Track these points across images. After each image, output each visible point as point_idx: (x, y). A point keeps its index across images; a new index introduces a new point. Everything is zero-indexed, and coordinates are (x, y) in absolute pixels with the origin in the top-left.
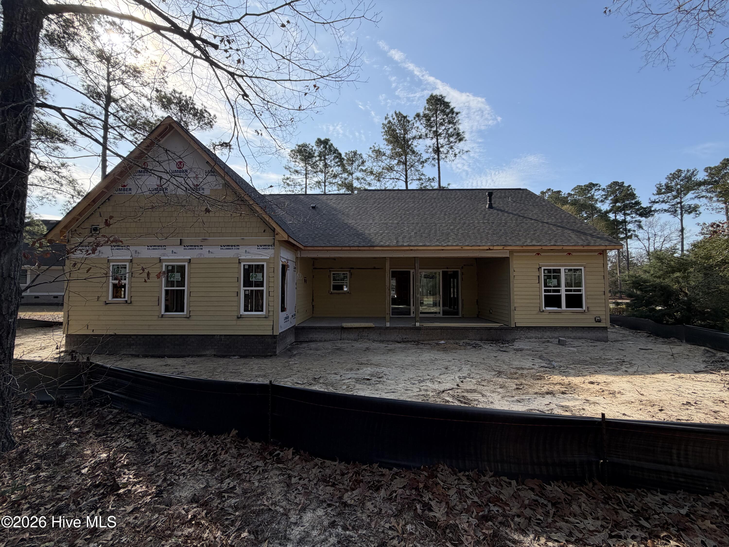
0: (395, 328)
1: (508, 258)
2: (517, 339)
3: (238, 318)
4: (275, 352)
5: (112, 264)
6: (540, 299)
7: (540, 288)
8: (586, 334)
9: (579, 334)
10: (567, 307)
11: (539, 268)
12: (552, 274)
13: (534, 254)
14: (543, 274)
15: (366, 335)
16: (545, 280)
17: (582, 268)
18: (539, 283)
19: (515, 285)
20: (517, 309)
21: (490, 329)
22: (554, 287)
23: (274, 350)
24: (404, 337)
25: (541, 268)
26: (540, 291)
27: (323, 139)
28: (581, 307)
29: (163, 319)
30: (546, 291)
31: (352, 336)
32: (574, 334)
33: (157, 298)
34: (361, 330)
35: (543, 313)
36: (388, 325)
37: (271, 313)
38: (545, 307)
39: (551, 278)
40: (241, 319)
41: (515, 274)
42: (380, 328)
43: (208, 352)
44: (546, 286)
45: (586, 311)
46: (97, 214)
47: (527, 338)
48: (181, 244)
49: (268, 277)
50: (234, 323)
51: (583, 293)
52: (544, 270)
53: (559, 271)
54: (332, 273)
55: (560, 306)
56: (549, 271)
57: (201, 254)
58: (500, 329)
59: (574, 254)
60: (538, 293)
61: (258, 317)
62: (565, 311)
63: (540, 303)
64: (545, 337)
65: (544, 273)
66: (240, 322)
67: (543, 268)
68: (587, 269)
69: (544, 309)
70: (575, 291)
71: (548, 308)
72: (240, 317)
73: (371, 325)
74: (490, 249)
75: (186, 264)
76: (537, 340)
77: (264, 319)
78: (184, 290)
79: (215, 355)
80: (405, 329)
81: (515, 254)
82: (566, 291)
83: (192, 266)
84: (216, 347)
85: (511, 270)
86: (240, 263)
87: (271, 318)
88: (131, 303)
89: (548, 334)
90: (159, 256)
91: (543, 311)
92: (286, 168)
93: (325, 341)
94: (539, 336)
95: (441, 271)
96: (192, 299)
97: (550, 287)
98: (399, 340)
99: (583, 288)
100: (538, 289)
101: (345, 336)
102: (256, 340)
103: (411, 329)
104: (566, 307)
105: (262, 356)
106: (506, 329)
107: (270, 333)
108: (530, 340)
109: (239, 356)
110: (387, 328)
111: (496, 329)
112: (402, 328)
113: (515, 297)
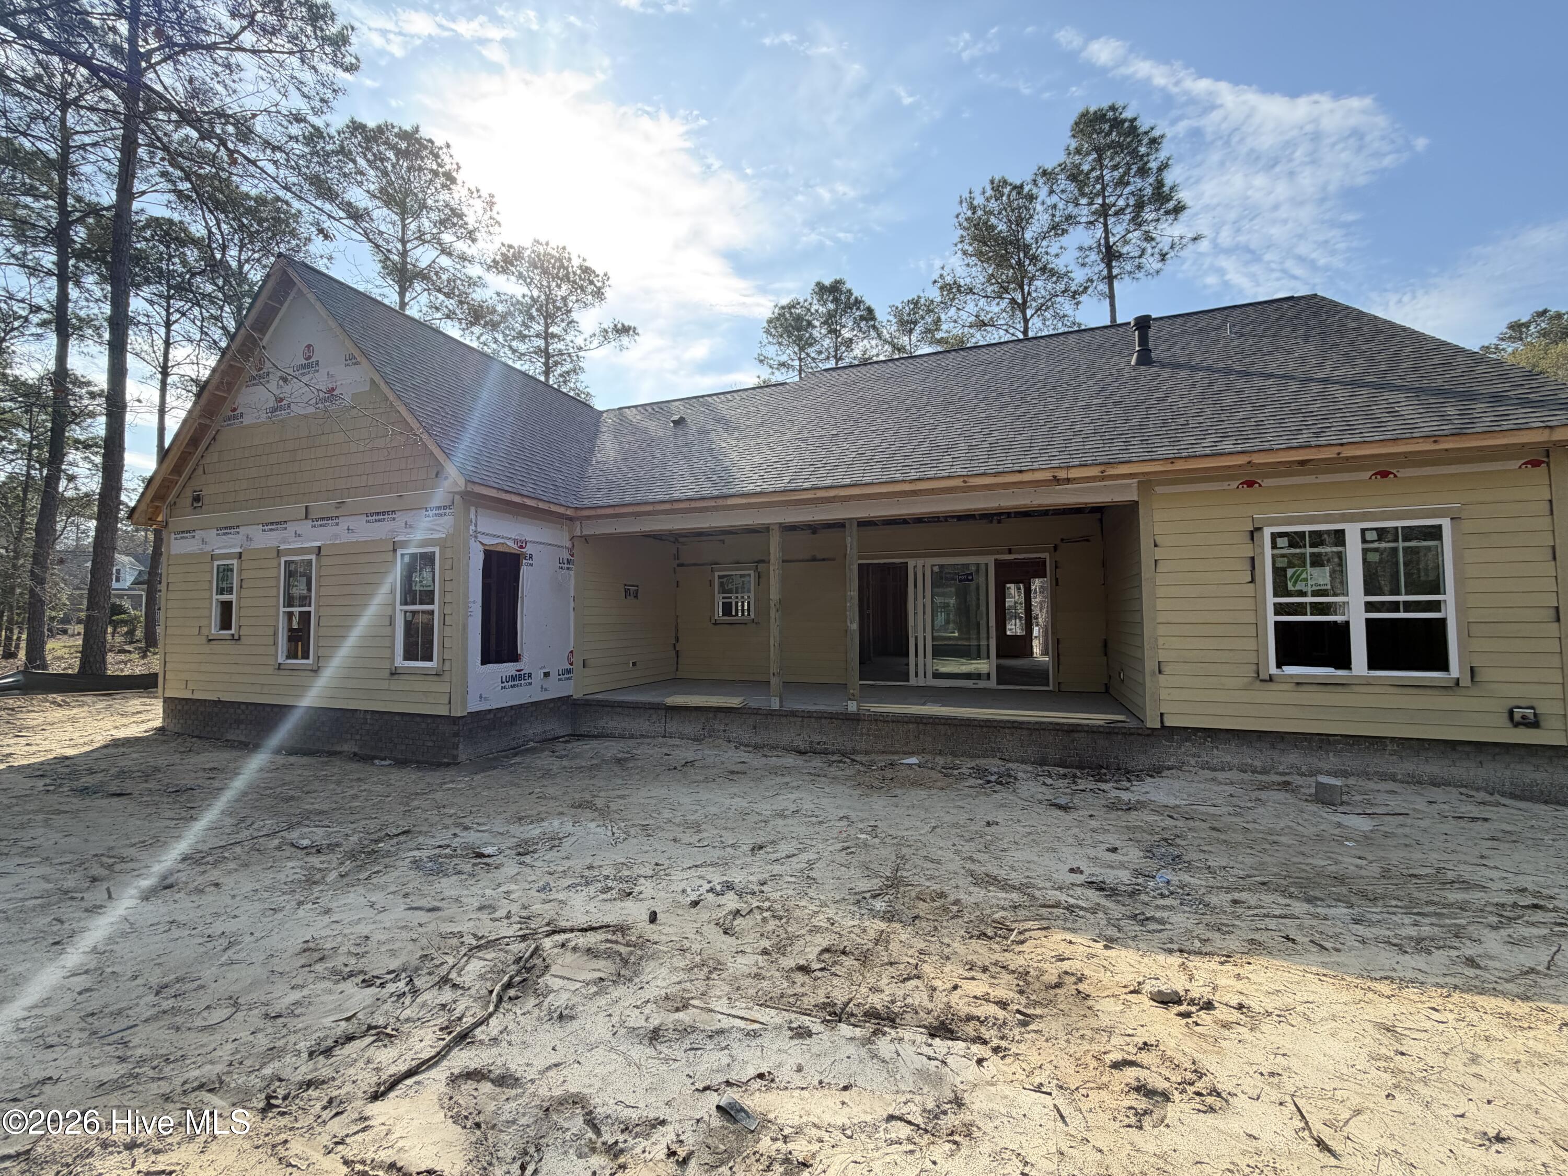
0: (793, 714)
1: (1133, 507)
2: (1169, 768)
3: (392, 674)
4: (455, 757)
5: (216, 563)
6: (1259, 635)
7: (1258, 599)
8: (1464, 770)
9: (1434, 768)
10: (1374, 663)
11: (1254, 533)
12: (1309, 550)
13: (1235, 484)
14: (1268, 552)
15: (722, 728)
16: (1279, 574)
17: (1446, 523)
18: (1253, 581)
19: (1161, 592)
20: (1167, 669)
21: (1073, 729)
22: (1315, 594)
23: (455, 752)
24: (817, 738)
25: (1259, 529)
26: (1258, 610)
27: (827, 282)
28: (1445, 667)
29: (282, 672)
30: (1280, 609)
31: (692, 728)
32: (1409, 766)
33: (272, 629)
34: (711, 715)
35: (1272, 686)
36: (775, 704)
37: (447, 667)
38: (1279, 666)
39: (1304, 565)
40: (396, 677)
41: (1159, 554)
42: (755, 712)
43: (346, 747)
44: (1280, 589)
45: (1466, 681)
46: (200, 471)
47: (1205, 766)
48: (306, 518)
49: (443, 581)
50: (385, 685)
51: (1450, 613)
52: (1274, 536)
53: (1339, 537)
54: (717, 574)
55: (1344, 662)
56: (1295, 540)
57: (336, 536)
58: (1109, 731)
59: (1403, 473)
60: (1250, 617)
61: (425, 674)
62: (1367, 683)
63: (1260, 651)
64: (1281, 769)
65: (1274, 546)
66: (396, 685)
67: (1267, 532)
68: (1467, 526)
69: (1273, 670)
70: (1409, 606)
71: (1290, 670)
72: (394, 673)
73: (734, 702)
74: (1056, 480)
75: (313, 557)
76: (1246, 776)
77: (435, 678)
78: (309, 612)
79: (355, 754)
80: (820, 716)
81: (1159, 489)
82: (1370, 607)
83: (325, 561)
84: (358, 737)
85: (1145, 543)
86: (395, 550)
87: (446, 677)
88: (239, 639)
89: (1293, 758)
90: (276, 544)
91: (1271, 679)
92: (761, 361)
93: (632, 737)
94: (1257, 763)
95: (990, 560)
96: (322, 631)
97: (1302, 594)
98: (802, 746)
99: (1449, 597)
100: (1250, 603)
101: (673, 726)
102: (424, 725)
103: (832, 717)
104: (1371, 667)
105: (431, 764)
106: (1128, 733)
107: (444, 712)
108: (1220, 775)
109: (394, 759)
110: (771, 714)
111: (1092, 731)
112: (810, 715)
113: (1162, 630)
